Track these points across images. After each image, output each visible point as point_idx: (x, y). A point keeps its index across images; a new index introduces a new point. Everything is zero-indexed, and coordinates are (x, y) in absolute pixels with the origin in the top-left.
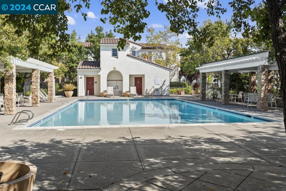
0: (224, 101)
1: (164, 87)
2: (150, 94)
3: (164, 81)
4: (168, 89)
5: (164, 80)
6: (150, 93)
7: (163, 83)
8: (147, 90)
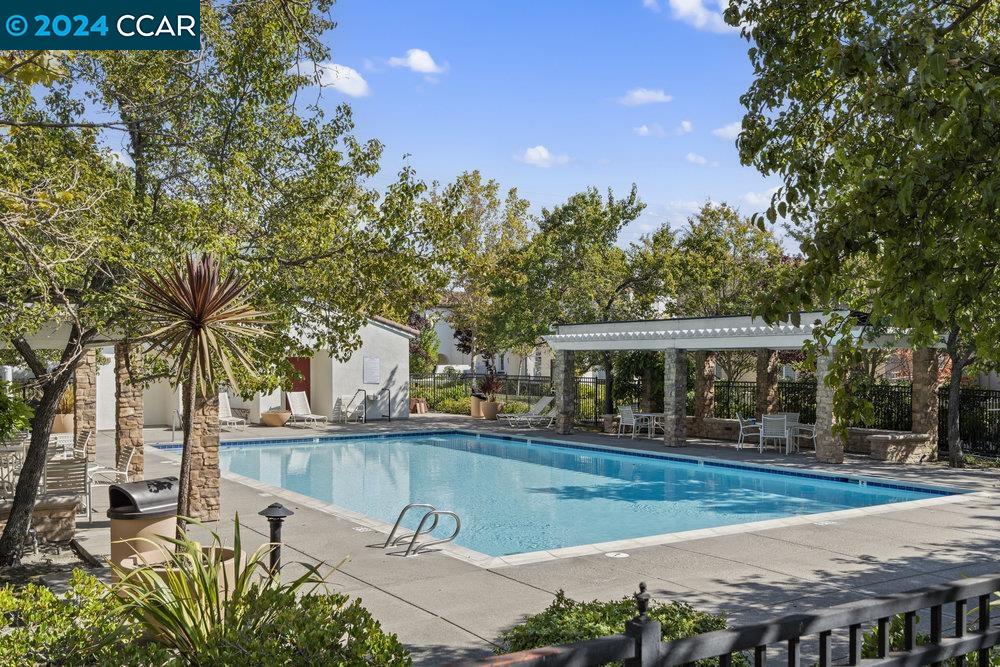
0: (676, 436)
1: (393, 390)
2: (349, 415)
3: (393, 373)
4: (406, 395)
5: (393, 368)
6: (351, 410)
7: (390, 379)
8: (339, 401)
